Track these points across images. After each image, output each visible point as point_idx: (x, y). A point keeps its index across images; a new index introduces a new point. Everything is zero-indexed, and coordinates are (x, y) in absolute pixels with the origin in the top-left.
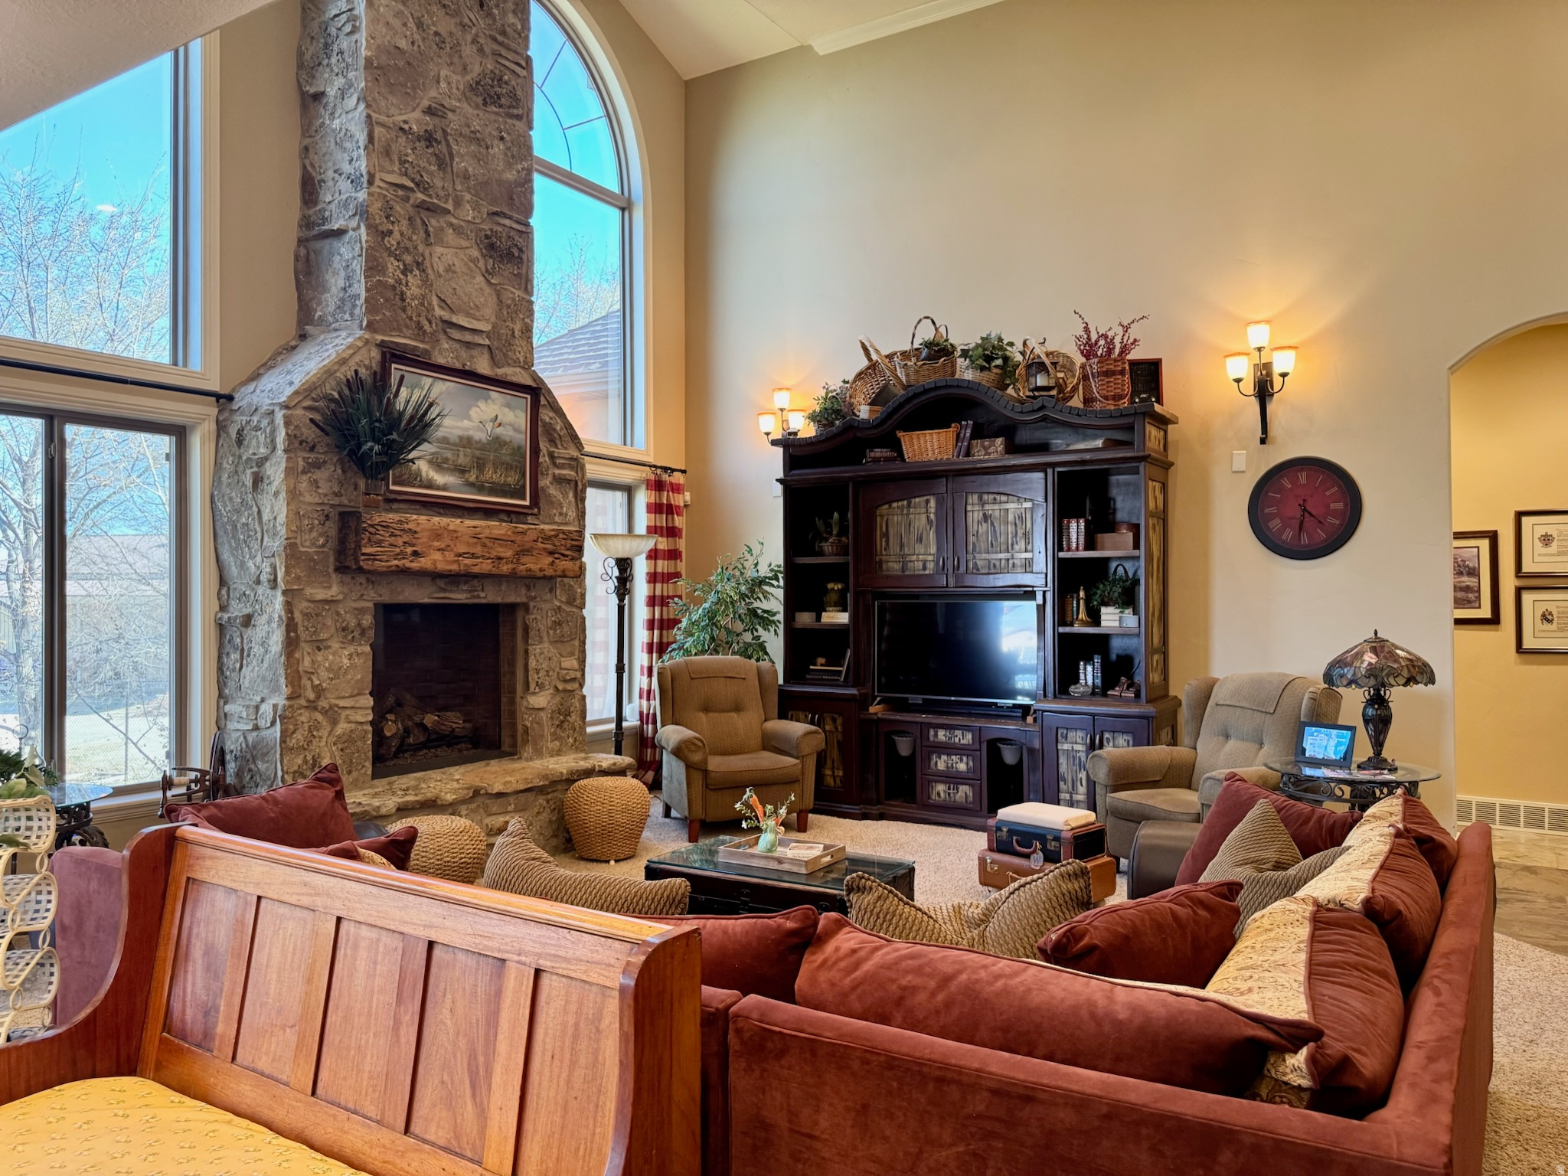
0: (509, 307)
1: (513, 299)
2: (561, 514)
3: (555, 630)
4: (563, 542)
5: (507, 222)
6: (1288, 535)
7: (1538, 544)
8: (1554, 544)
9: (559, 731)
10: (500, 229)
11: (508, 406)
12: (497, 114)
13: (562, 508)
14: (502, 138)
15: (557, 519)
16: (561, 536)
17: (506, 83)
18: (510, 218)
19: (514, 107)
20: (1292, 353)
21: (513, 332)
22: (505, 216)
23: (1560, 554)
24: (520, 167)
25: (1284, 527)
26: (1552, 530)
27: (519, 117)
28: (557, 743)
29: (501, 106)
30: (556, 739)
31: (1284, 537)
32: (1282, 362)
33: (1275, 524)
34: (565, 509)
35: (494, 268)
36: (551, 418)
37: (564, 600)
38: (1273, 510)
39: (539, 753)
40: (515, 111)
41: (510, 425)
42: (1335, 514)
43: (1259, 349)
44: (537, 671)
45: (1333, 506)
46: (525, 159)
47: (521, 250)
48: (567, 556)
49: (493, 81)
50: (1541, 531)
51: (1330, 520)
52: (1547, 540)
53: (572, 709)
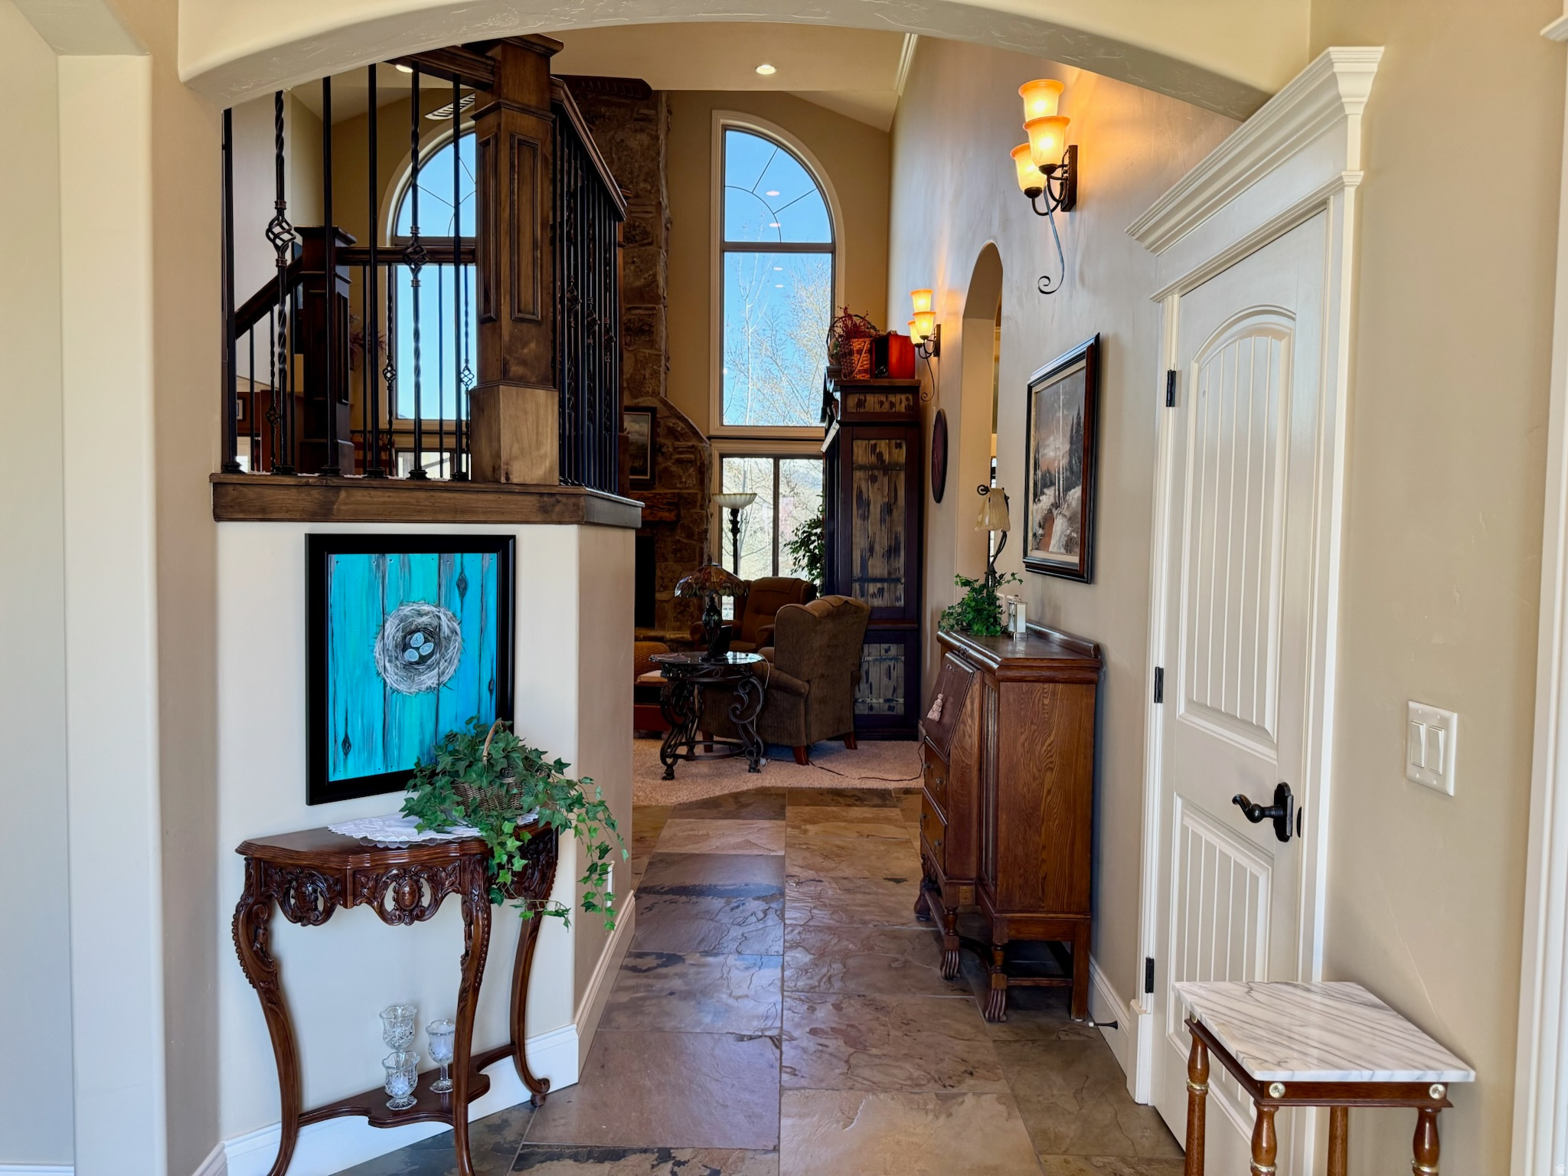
0: (641, 362)
1: (645, 357)
2: (681, 483)
3: (676, 554)
4: (660, 500)
5: (637, 312)
9: (680, 616)
10: (634, 317)
11: (635, 421)
12: (633, 247)
13: (681, 478)
14: (634, 262)
15: (678, 485)
16: (658, 497)
17: (638, 226)
18: (640, 308)
19: (645, 239)
21: (645, 376)
22: (636, 308)
24: (646, 275)
27: (651, 244)
28: (678, 623)
29: (636, 242)
30: (678, 621)
34: (684, 480)
35: (630, 341)
36: (674, 424)
37: (683, 535)
39: (663, 628)
40: (646, 241)
41: (636, 432)
44: (662, 578)
46: (651, 269)
47: (650, 326)
48: (664, 509)
49: (630, 229)
53: (691, 604)
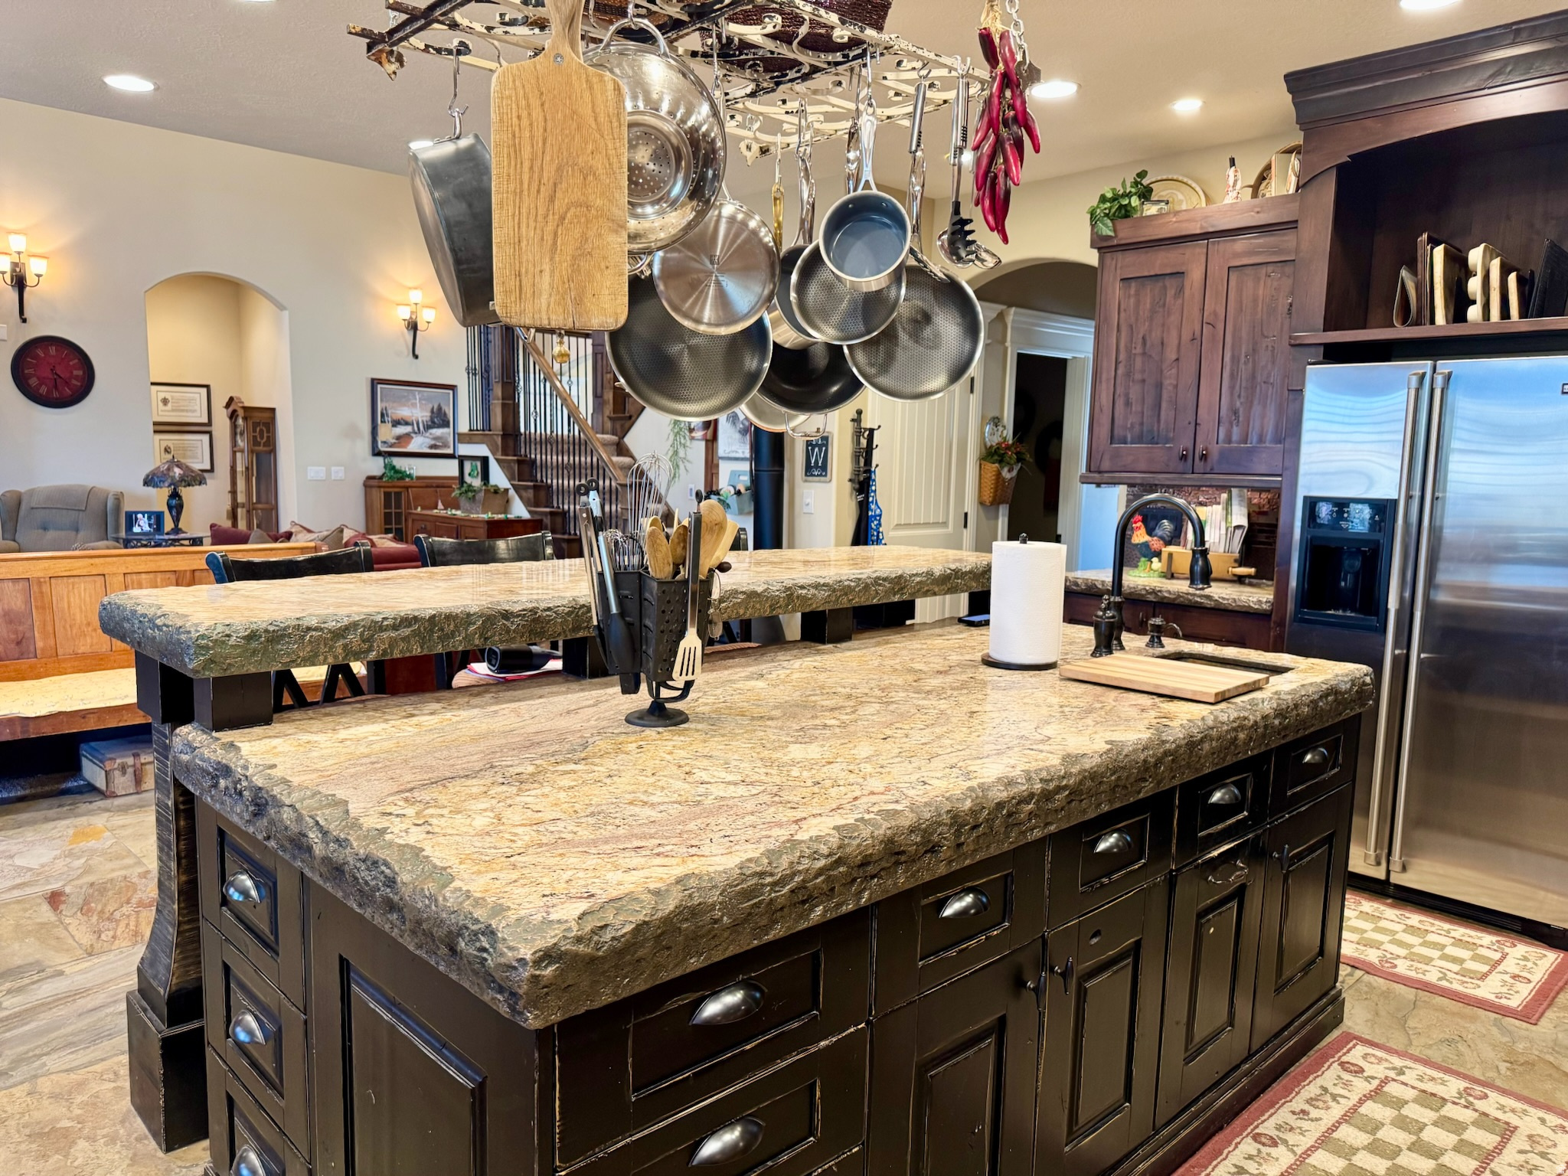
6: (43, 390)
7: (161, 404)
8: (170, 405)
20: (44, 262)
23: (173, 410)
25: (40, 385)
26: (168, 396)
31: (41, 391)
32: (34, 268)
33: (33, 382)
38: (31, 371)
42: (77, 378)
43: (19, 253)
45: (75, 373)
50: (162, 395)
51: (74, 382)
52: (165, 401)
